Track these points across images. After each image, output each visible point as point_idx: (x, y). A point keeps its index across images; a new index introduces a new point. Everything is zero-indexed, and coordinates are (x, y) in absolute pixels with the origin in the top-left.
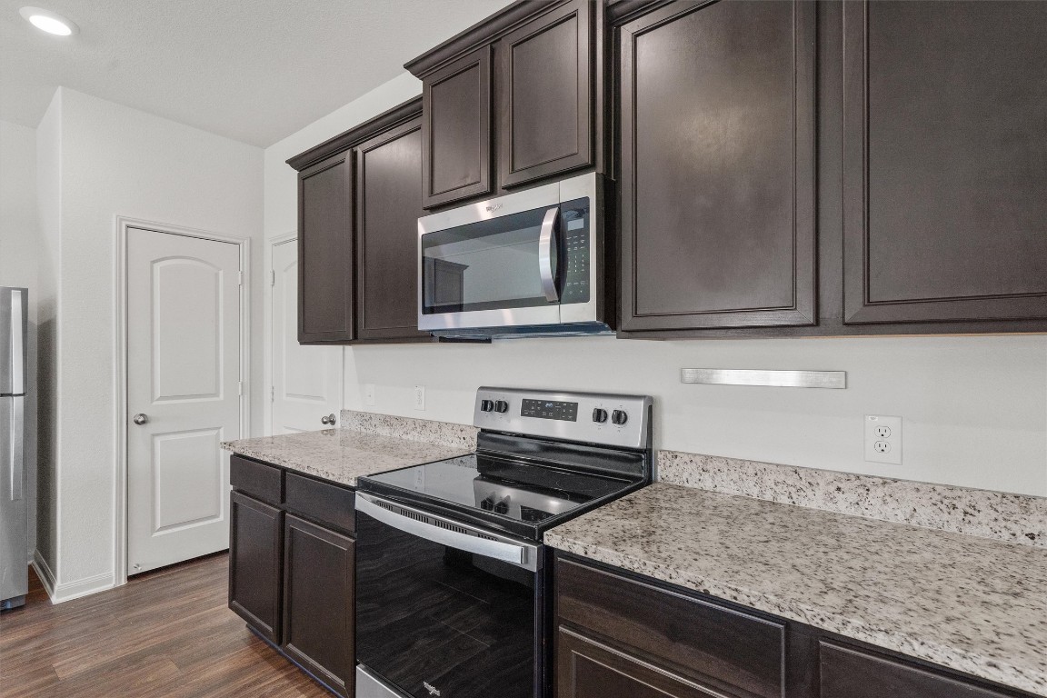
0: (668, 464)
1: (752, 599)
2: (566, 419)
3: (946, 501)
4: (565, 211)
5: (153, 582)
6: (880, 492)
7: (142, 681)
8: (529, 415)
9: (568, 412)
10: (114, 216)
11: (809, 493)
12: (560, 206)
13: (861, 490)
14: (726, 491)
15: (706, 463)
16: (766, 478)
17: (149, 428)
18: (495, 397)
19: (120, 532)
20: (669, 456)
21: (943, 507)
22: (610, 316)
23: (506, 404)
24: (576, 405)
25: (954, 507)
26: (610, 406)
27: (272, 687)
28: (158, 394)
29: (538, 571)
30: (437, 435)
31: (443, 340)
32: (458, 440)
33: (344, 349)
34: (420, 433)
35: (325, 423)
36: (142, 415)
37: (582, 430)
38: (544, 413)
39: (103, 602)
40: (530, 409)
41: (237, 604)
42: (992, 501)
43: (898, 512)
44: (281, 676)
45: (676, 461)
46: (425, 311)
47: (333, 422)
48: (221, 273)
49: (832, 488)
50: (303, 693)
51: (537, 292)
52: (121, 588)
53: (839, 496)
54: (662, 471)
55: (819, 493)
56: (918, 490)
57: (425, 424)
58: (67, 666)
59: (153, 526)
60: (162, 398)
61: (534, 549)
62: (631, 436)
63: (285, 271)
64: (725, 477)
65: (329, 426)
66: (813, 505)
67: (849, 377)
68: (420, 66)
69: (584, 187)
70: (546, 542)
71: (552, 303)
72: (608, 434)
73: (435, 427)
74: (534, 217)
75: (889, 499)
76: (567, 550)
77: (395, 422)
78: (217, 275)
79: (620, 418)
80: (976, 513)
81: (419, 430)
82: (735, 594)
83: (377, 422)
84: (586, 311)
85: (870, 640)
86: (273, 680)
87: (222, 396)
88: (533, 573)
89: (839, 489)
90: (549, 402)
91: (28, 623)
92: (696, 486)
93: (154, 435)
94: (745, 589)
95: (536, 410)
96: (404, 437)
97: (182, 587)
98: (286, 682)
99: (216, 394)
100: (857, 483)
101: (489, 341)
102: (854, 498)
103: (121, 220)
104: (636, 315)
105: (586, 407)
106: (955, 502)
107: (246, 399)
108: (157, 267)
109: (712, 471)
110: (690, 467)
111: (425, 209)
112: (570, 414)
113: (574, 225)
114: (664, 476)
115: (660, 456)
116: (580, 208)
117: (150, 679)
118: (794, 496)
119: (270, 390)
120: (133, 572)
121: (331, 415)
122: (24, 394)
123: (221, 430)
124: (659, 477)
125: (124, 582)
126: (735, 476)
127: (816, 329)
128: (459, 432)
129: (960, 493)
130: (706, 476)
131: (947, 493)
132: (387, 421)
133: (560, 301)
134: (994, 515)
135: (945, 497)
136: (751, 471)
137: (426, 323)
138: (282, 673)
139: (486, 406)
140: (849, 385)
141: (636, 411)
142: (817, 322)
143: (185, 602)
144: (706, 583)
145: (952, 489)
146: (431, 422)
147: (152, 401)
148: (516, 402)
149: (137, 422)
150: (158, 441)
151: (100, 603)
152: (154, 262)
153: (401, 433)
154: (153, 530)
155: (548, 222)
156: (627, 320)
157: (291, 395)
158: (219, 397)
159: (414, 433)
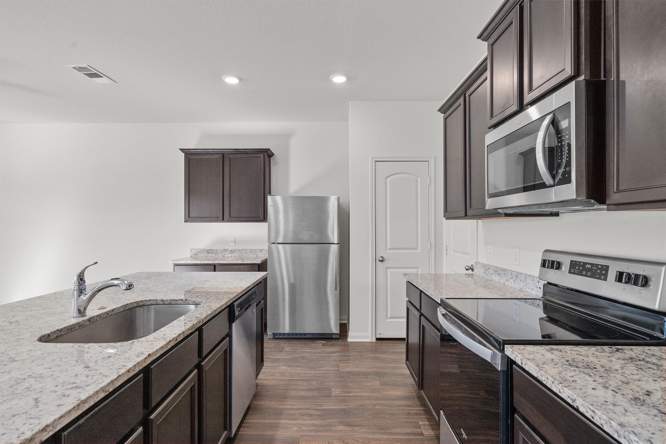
2: (599, 278)
5: (385, 344)
7: (365, 384)
8: (574, 273)
9: (601, 273)
10: (370, 157)
12: (552, 112)
17: (385, 264)
18: (552, 257)
19: (373, 316)
24: (607, 267)
27: (415, 411)
28: (389, 247)
30: (524, 284)
31: (507, 215)
32: (536, 289)
33: (477, 222)
34: (514, 281)
35: (467, 270)
36: (382, 257)
38: (584, 273)
39: (364, 346)
40: (575, 268)
41: (408, 363)
44: (422, 409)
47: (473, 270)
48: (419, 179)
50: (428, 421)
52: (373, 342)
58: (343, 367)
59: (387, 315)
60: (390, 249)
65: (470, 272)
68: (485, 35)
73: (523, 278)
77: (502, 272)
78: (417, 181)
83: (491, 271)
86: (417, 408)
87: (419, 250)
90: (589, 264)
91: (338, 345)
93: (387, 268)
94: (599, 413)
95: (579, 269)
97: (396, 350)
98: (423, 412)
99: (416, 249)
101: (557, 214)
103: (373, 158)
107: (432, 252)
108: (388, 180)
111: (490, 128)
112: (603, 275)
117: (368, 384)
119: (445, 248)
120: (378, 337)
122: (338, 244)
123: (420, 269)
125: (374, 340)
128: (537, 283)
137: (490, 204)
138: (422, 407)
139: (545, 264)
143: (394, 358)
144: (577, 401)
146: (521, 274)
147: (386, 250)
148: (566, 261)
149: (379, 260)
150: (389, 271)
151: (363, 346)
152: (387, 178)
153: (505, 280)
154: (387, 318)
157: (454, 251)
158: (418, 250)
159: (512, 281)
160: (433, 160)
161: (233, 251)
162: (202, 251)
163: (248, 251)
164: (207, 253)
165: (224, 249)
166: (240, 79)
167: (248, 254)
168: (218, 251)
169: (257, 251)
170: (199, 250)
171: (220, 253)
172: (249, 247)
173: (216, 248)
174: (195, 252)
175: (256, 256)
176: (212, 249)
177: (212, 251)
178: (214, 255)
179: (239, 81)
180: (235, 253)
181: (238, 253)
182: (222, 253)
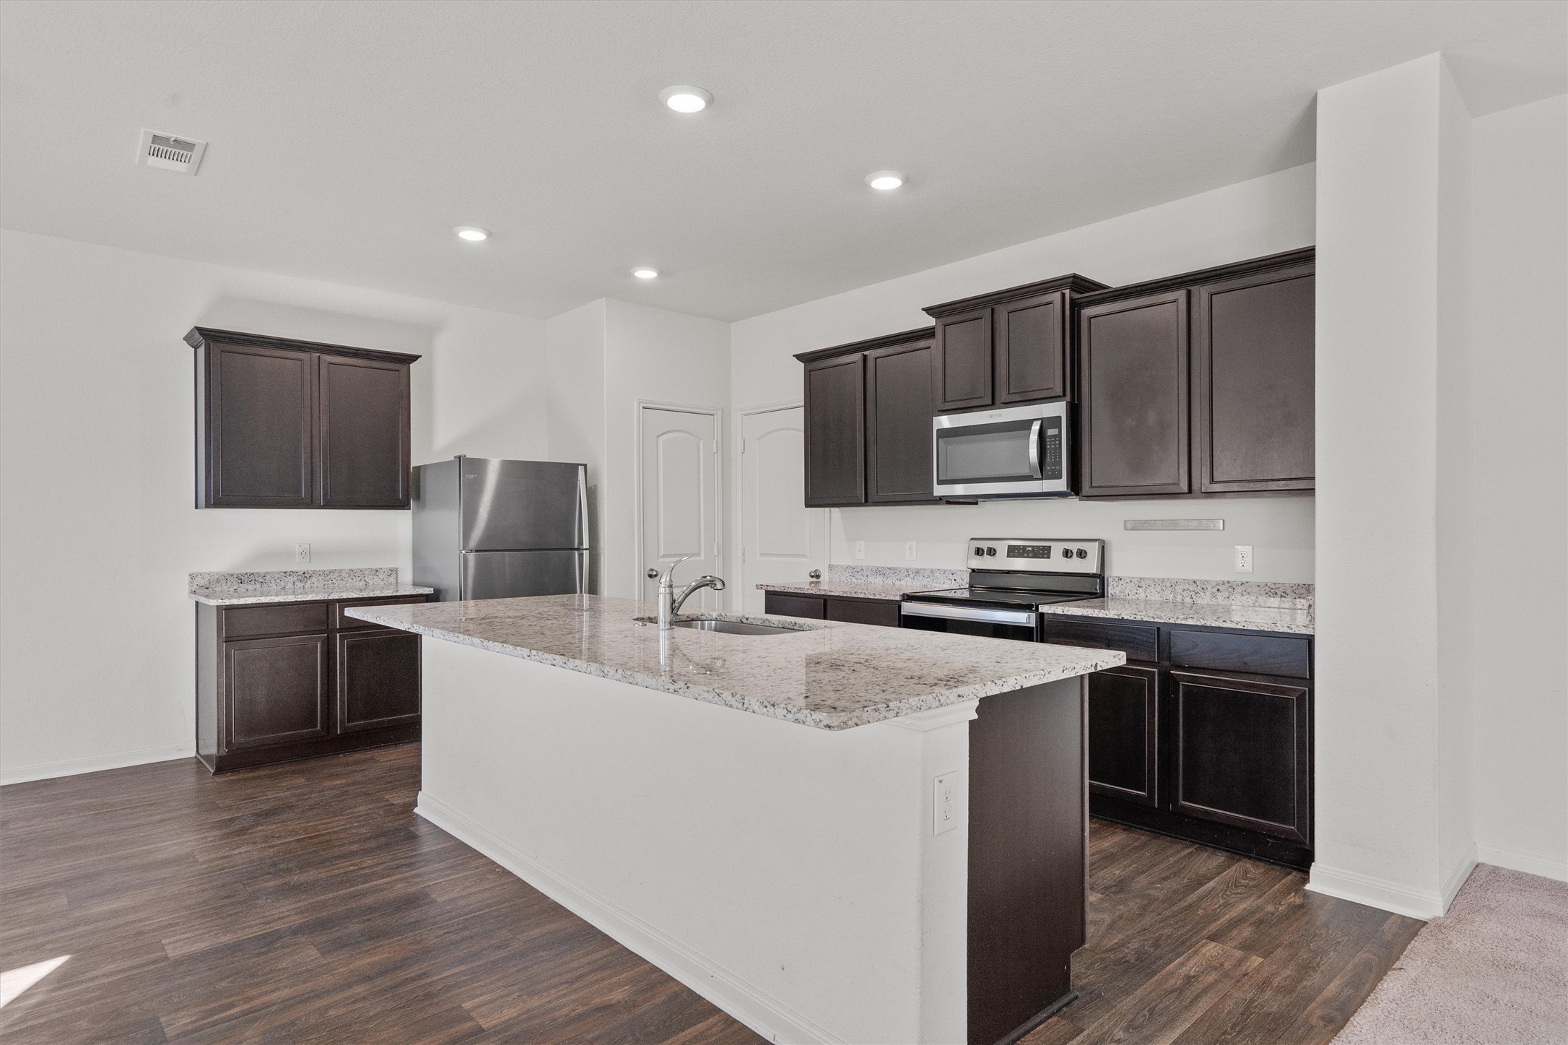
0: (1115, 585)
1: (1142, 617)
2: (1043, 558)
3: (1272, 591)
4: (1046, 423)
6: (1240, 589)
8: (1014, 556)
9: (1044, 552)
10: (635, 399)
11: (1202, 594)
12: (1042, 419)
13: (1230, 590)
14: (1153, 599)
15: (1140, 582)
16: (1177, 587)
18: (984, 545)
20: (1116, 579)
21: (1271, 594)
22: (1075, 487)
23: (995, 550)
24: (1048, 547)
25: (1276, 594)
26: (1074, 547)
29: (1037, 627)
30: (931, 579)
31: (948, 503)
34: (913, 579)
35: (812, 577)
37: (1056, 563)
38: (1025, 555)
40: (1013, 552)
42: (1294, 588)
43: (1249, 600)
45: (1121, 582)
46: (940, 482)
47: (818, 577)
48: (702, 442)
49: (1215, 590)
51: (1026, 471)
53: (1219, 594)
54: (1111, 590)
55: (1208, 594)
56: (1259, 586)
57: (917, 572)
60: (665, 556)
61: (1033, 616)
62: (1090, 566)
63: (759, 439)
64: (1152, 590)
65: (814, 579)
66: (1205, 602)
67: (1225, 522)
69: (1058, 409)
70: (1040, 610)
71: (1037, 479)
72: (1075, 565)
73: (928, 572)
74: (1026, 425)
75: (1244, 593)
76: (1052, 612)
77: (887, 571)
78: (699, 444)
79: (1082, 554)
80: (1286, 596)
81: (911, 576)
82: (1135, 616)
83: (867, 573)
84: (1061, 484)
85: (1186, 623)
87: (702, 557)
88: (1033, 628)
89: (1218, 590)
90: (1028, 546)
92: (1134, 597)
95: (1019, 552)
96: (897, 583)
99: (698, 555)
100: (1228, 585)
101: (976, 503)
102: (1226, 594)
103: (640, 402)
104: (1091, 487)
105: (1057, 549)
106: (1276, 591)
108: (661, 439)
109: (1144, 587)
110: (1130, 586)
111: (940, 411)
112: (1046, 554)
113: (1051, 432)
114: (1113, 593)
115: (1110, 580)
116: (1055, 421)
118: (1194, 597)
121: (816, 571)
124: (1109, 595)
126: (1158, 588)
127: (1190, 495)
128: (950, 574)
129: (1278, 586)
130: (1140, 590)
131: (1273, 586)
132: (878, 571)
133: (1042, 479)
134: (1295, 596)
135: (1272, 589)
136: (1169, 584)
137: (939, 491)
139: (979, 552)
140: (1226, 528)
141: (1093, 550)
142: (1190, 491)
145: (1275, 584)
148: (1002, 548)
152: (658, 437)
153: (895, 579)
155: (1036, 427)
156: (1086, 489)
157: (762, 555)
158: (700, 556)
159: (908, 579)
160: (719, 413)
161: (308, 576)
162: (226, 578)
163: (343, 574)
164: (240, 581)
165: (285, 571)
166: (490, 234)
167: (345, 580)
168: (268, 577)
169: (367, 572)
170: (216, 577)
171: (273, 582)
172: (346, 565)
173: (262, 570)
174: (202, 582)
175: (362, 583)
176: (253, 572)
177: (253, 578)
178: (258, 586)
179: (487, 237)
180: (314, 579)
181: (320, 578)
182: (278, 581)
